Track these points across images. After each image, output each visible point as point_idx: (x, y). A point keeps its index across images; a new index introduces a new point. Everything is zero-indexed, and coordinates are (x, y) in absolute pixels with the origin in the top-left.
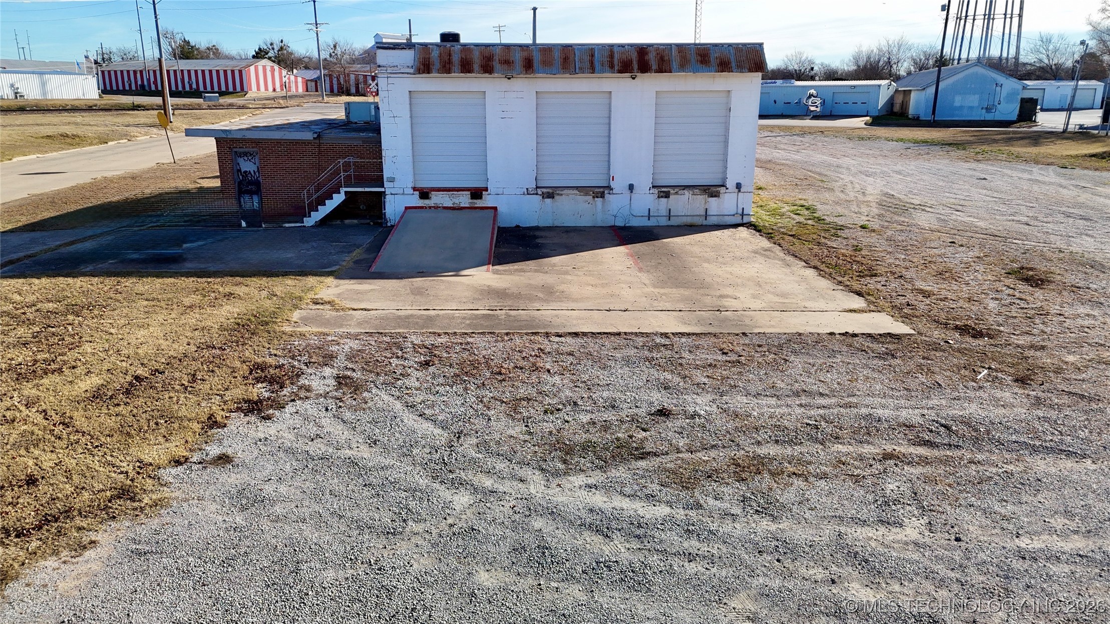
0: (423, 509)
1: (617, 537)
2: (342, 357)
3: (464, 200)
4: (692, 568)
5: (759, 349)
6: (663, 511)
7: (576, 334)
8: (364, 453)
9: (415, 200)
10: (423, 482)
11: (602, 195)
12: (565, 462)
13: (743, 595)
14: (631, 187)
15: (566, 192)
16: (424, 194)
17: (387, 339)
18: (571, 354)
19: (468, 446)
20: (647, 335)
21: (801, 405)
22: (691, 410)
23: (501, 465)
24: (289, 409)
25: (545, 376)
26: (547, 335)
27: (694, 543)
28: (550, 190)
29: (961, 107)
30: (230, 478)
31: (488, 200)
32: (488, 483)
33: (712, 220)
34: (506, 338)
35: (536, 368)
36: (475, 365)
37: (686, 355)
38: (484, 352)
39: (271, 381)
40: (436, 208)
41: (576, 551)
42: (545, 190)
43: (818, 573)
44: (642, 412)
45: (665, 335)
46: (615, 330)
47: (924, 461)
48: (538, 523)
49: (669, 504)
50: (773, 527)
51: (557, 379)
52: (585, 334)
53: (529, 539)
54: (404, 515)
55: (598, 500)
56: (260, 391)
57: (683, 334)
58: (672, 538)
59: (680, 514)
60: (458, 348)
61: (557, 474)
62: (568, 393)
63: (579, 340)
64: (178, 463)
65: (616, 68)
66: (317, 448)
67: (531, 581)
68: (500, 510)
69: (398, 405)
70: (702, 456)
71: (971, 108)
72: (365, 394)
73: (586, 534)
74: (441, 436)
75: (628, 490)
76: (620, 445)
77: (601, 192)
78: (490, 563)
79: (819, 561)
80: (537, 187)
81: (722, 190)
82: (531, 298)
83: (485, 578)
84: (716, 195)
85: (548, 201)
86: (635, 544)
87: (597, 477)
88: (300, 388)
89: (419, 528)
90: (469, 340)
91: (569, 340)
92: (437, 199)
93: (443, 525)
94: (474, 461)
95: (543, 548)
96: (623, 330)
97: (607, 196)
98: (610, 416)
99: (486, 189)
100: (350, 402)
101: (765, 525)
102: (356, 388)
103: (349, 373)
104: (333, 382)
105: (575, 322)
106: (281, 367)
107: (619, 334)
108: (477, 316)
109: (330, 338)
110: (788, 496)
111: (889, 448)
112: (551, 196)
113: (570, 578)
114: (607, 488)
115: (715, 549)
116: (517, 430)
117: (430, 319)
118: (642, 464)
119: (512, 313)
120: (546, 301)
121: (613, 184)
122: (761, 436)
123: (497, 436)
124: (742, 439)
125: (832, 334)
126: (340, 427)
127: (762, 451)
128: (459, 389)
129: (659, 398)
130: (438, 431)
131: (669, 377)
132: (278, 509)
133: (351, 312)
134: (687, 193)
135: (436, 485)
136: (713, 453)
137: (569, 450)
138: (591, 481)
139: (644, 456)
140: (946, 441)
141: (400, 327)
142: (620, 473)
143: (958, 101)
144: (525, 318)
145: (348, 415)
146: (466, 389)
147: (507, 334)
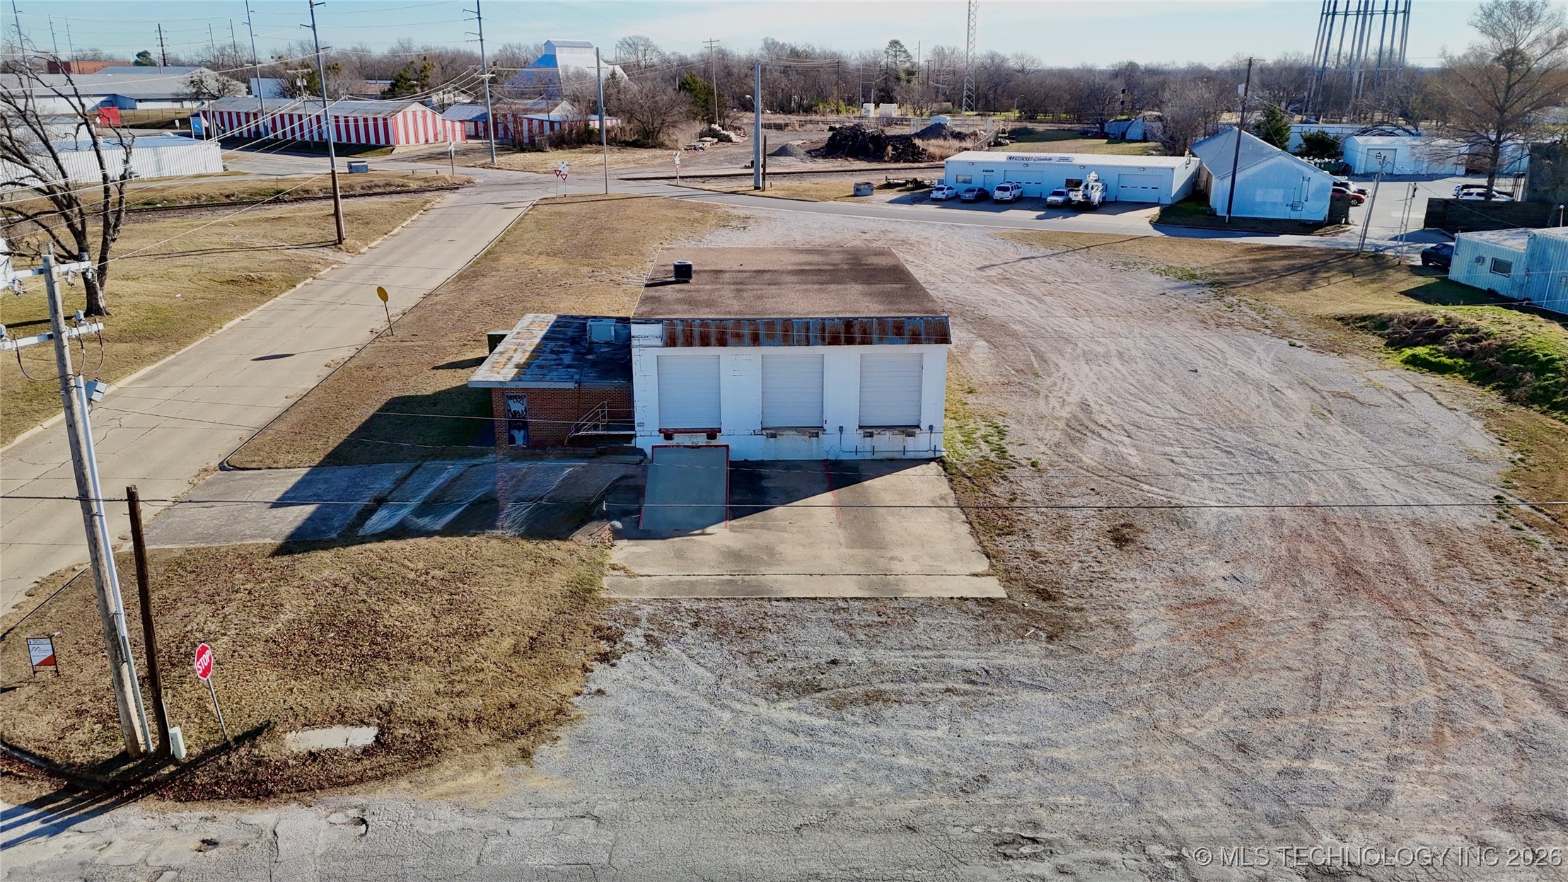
0: (708, 720)
1: (801, 735)
2: (644, 620)
3: (702, 439)
4: (833, 749)
5: (902, 612)
6: (825, 721)
7: (788, 599)
8: (671, 688)
9: (661, 441)
10: (706, 706)
11: (817, 435)
12: (778, 694)
13: (852, 762)
14: (841, 429)
15: (787, 432)
16: (668, 436)
17: (668, 604)
18: (784, 616)
19: (726, 685)
20: (833, 599)
21: (913, 656)
22: (850, 660)
23: (745, 696)
24: (624, 659)
25: (768, 634)
26: (770, 600)
27: (837, 738)
28: (773, 432)
29: (1264, 203)
30: (609, 703)
31: (721, 440)
32: (739, 706)
33: (910, 455)
34: (743, 603)
35: (762, 628)
36: (725, 625)
37: (856, 617)
38: (730, 616)
39: (608, 639)
40: (678, 446)
41: (781, 741)
42: (769, 431)
43: (889, 752)
44: (823, 661)
45: (845, 599)
46: (813, 596)
47: (966, 693)
48: (764, 728)
49: (829, 718)
50: (875, 730)
51: (775, 636)
52: (794, 599)
53: (760, 736)
54: (701, 724)
55: (794, 716)
56: (604, 646)
57: (857, 599)
58: (827, 736)
59: (833, 723)
60: (714, 612)
61: (773, 701)
62: (781, 647)
63: (790, 604)
64: (578, 694)
65: (827, 340)
66: (647, 685)
67: (761, 755)
68: (746, 721)
69: (684, 657)
70: (851, 690)
71: (1275, 204)
72: (664, 648)
73: (787, 733)
74: (711, 678)
75: (809, 711)
76: (808, 683)
77: (816, 431)
78: (743, 747)
79: (890, 747)
80: (763, 429)
81: (917, 431)
82: (759, 561)
83: (740, 754)
84: (912, 435)
85: (772, 440)
86: (809, 739)
87: (794, 703)
88: (626, 644)
89: (708, 730)
90: (720, 605)
91: (783, 604)
92: (679, 439)
93: (719, 729)
94: (730, 694)
95: (767, 740)
96: (819, 595)
97: (820, 436)
98: (804, 664)
99: (720, 431)
100: (656, 654)
101: (873, 729)
102: (658, 644)
103: (651, 632)
104: (643, 639)
105: (788, 587)
106: (609, 628)
107: (815, 599)
108: (723, 581)
109: (633, 604)
110: (888, 714)
111: (950, 686)
112: (774, 436)
113: (778, 754)
114: (799, 710)
115: (846, 741)
116: (752, 674)
117: (692, 584)
118: (818, 695)
119: (747, 578)
120: (769, 565)
121: (825, 426)
122: (886, 677)
123: (741, 678)
124: (875, 680)
125: (952, 598)
126: (655, 671)
127: (882, 687)
128: (717, 644)
129: (834, 652)
130: (709, 674)
131: (842, 635)
132: (638, 721)
133: (640, 578)
134: (888, 434)
135: (713, 708)
136: (857, 689)
137: (780, 687)
138: (791, 705)
139: (820, 690)
140: (983, 680)
141: (675, 594)
142: (806, 701)
143: (1259, 196)
144: (754, 583)
145: (658, 663)
146: (722, 645)
147: (744, 599)
